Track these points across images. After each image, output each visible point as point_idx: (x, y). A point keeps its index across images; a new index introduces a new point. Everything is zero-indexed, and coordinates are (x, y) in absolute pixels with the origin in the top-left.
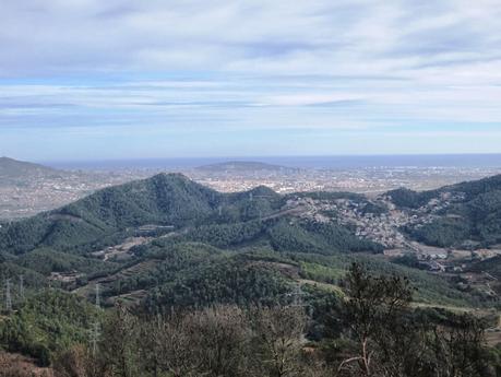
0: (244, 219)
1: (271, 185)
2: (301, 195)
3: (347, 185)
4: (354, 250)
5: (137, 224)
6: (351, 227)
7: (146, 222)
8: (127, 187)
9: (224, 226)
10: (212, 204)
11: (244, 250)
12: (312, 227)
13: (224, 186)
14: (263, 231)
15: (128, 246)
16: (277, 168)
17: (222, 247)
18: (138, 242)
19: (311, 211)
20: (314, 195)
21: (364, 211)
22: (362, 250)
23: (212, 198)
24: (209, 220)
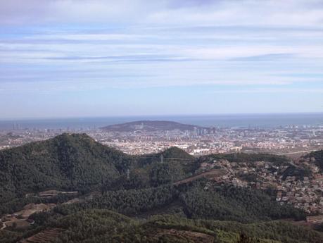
0: (154, 183)
1: (184, 147)
2: (217, 157)
3: (267, 145)
4: (275, 217)
5: (37, 189)
6: (271, 192)
7: (48, 188)
8: (26, 149)
9: (132, 191)
10: (119, 168)
11: (155, 217)
12: (228, 191)
13: (133, 147)
14: (176, 197)
15: (28, 213)
16: (190, 128)
17: (131, 214)
18: (38, 209)
19: (228, 175)
20: (231, 157)
21: (285, 175)
22: (284, 217)
23: (120, 160)
24: (115, 185)
